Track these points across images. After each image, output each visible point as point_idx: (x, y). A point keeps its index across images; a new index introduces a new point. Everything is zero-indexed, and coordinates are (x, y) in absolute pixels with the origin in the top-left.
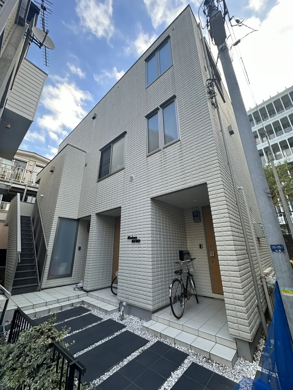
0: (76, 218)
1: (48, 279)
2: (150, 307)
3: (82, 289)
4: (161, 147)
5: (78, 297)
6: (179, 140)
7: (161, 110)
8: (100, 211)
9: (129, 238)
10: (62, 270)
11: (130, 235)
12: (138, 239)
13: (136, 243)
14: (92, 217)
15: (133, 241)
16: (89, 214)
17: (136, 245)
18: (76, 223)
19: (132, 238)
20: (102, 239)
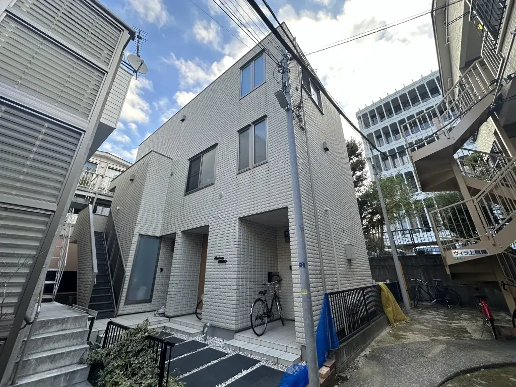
0: (159, 235)
1: (125, 305)
2: (233, 327)
3: (163, 315)
4: (251, 167)
5: (160, 322)
6: (267, 162)
7: (253, 126)
8: (186, 229)
9: (216, 258)
10: (141, 295)
11: (217, 255)
12: (224, 259)
13: (222, 264)
14: (177, 235)
15: (219, 262)
16: (174, 231)
17: (222, 265)
18: (158, 240)
19: (219, 258)
20: (187, 259)
